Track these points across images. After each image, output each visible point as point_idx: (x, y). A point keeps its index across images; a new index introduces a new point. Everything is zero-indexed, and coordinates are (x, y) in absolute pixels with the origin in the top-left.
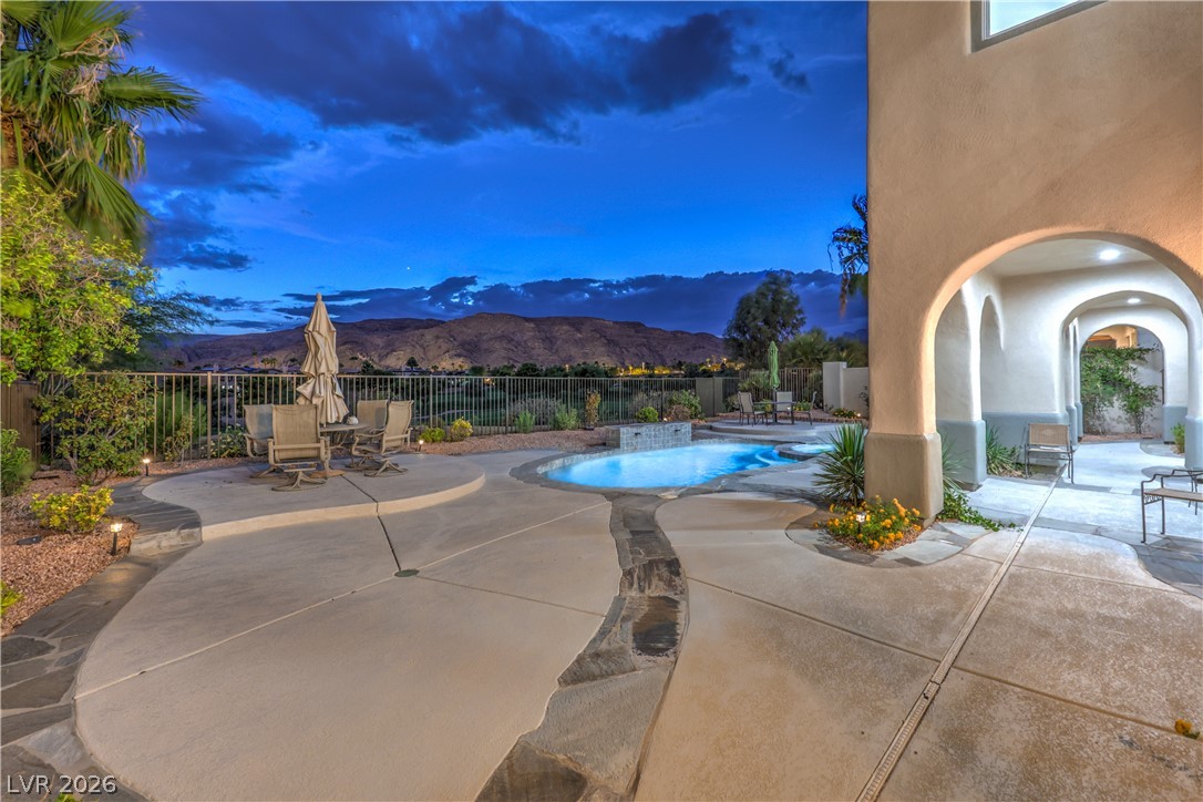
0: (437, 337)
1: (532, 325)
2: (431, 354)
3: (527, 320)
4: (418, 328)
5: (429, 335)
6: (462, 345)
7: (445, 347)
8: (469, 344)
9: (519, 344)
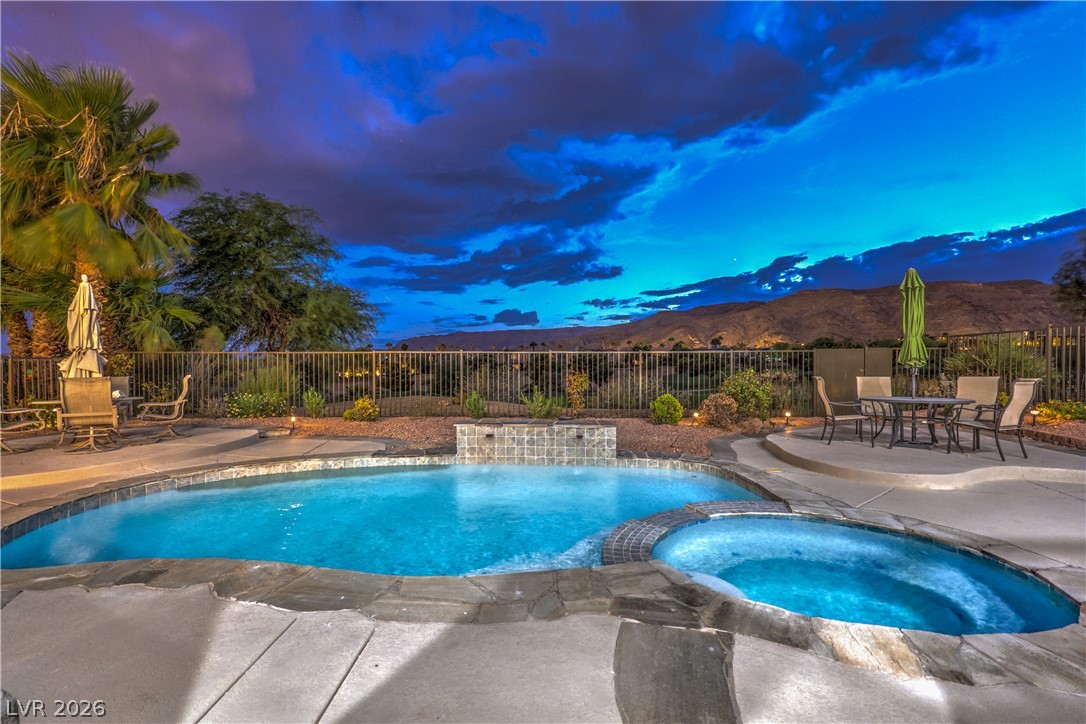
0: (757, 318)
1: (862, 297)
2: (751, 333)
3: (855, 292)
4: (739, 310)
5: (749, 316)
6: (782, 323)
7: (764, 326)
8: (789, 322)
9: (845, 318)
